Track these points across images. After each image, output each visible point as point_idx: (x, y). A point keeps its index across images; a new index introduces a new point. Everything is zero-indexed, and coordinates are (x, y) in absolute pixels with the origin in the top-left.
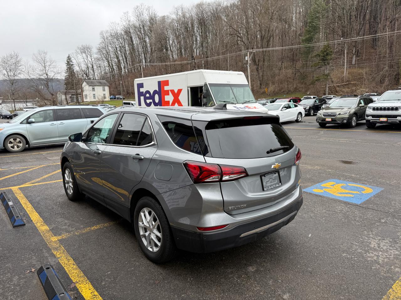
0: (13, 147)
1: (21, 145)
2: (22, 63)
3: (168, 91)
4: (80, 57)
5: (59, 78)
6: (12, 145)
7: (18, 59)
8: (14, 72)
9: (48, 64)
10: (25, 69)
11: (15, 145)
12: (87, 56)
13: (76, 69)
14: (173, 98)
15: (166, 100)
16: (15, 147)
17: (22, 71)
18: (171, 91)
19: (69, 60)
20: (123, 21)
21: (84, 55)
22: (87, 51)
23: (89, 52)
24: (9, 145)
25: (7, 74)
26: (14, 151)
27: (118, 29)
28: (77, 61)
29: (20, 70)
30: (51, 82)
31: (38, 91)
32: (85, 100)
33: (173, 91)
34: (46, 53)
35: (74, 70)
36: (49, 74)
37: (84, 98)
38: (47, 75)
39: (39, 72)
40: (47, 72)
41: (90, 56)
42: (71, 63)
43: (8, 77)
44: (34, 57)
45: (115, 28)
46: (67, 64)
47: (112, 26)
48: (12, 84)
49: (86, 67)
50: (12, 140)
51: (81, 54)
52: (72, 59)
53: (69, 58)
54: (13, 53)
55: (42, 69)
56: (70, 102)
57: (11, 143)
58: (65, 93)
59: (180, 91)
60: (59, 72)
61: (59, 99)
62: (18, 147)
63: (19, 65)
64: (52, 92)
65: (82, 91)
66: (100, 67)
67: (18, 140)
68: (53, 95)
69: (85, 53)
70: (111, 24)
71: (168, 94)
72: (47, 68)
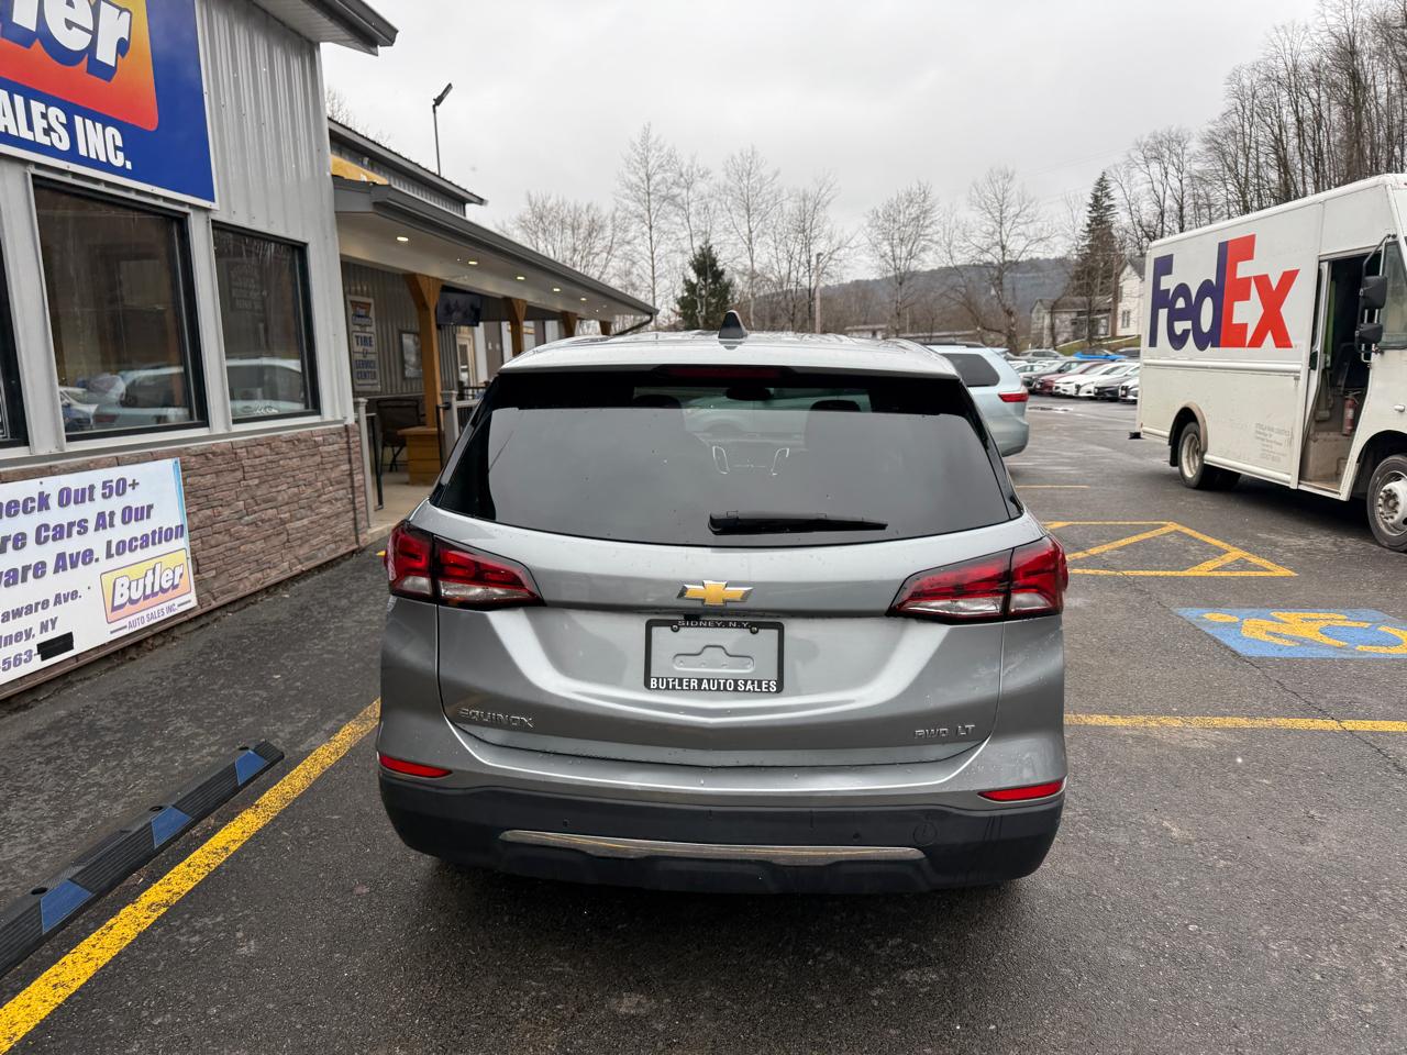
2: (937, 215)
3: (1247, 281)
4: (1139, 175)
5: (1041, 256)
7: (927, 205)
8: (909, 247)
9: (1012, 211)
10: (941, 234)
12: (1165, 169)
13: (1121, 220)
14: (1260, 311)
15: (1236, 320)
17: (930, 240)
18: (1256, 278)
19: (1099, 194)
20: (1328, 12)
21: (1155, 168)
22: (1167, 154)
23: (1177, 155)
25: (890, 254)
27: (1304, 47)
28: (1128, 194)
29: (929, 237)
30: (1012, 271)
31: (969, 305)
32: (1121, 332)
33: (1262, 281)
34: (1009, 177)
35: (1110, 227)
36: (1010, 245)
37: (1119, 323)
38: (1003, 248)
39: (982, 240)
40: (1004, 238)
41: (1178, 170)
42: (1107, 203)
43: (893, 263)
44: (974, 193)
45: (1287, 47)
46: (1090, 205)
47: (1278, 42)
48: (901, 284)
49: (1158, 210)
51: (1143, 166)
52: (1113, 185)
53: (1102, 185)
54: (915, 187)
55: (991, 230)
56: (1071, 338)
58: (1053, 308)
59: (1289, 278)
60: (1045, 235)
61: (1035, 327)
63: (927, 222)
64: (1009, 303)
65: (1117, 297)
66: (1209, 206)
68: (1010, 313)
69: (1159, 158)
70: (1274, 35)
71: (1246, 297)
72: (1007, 225)
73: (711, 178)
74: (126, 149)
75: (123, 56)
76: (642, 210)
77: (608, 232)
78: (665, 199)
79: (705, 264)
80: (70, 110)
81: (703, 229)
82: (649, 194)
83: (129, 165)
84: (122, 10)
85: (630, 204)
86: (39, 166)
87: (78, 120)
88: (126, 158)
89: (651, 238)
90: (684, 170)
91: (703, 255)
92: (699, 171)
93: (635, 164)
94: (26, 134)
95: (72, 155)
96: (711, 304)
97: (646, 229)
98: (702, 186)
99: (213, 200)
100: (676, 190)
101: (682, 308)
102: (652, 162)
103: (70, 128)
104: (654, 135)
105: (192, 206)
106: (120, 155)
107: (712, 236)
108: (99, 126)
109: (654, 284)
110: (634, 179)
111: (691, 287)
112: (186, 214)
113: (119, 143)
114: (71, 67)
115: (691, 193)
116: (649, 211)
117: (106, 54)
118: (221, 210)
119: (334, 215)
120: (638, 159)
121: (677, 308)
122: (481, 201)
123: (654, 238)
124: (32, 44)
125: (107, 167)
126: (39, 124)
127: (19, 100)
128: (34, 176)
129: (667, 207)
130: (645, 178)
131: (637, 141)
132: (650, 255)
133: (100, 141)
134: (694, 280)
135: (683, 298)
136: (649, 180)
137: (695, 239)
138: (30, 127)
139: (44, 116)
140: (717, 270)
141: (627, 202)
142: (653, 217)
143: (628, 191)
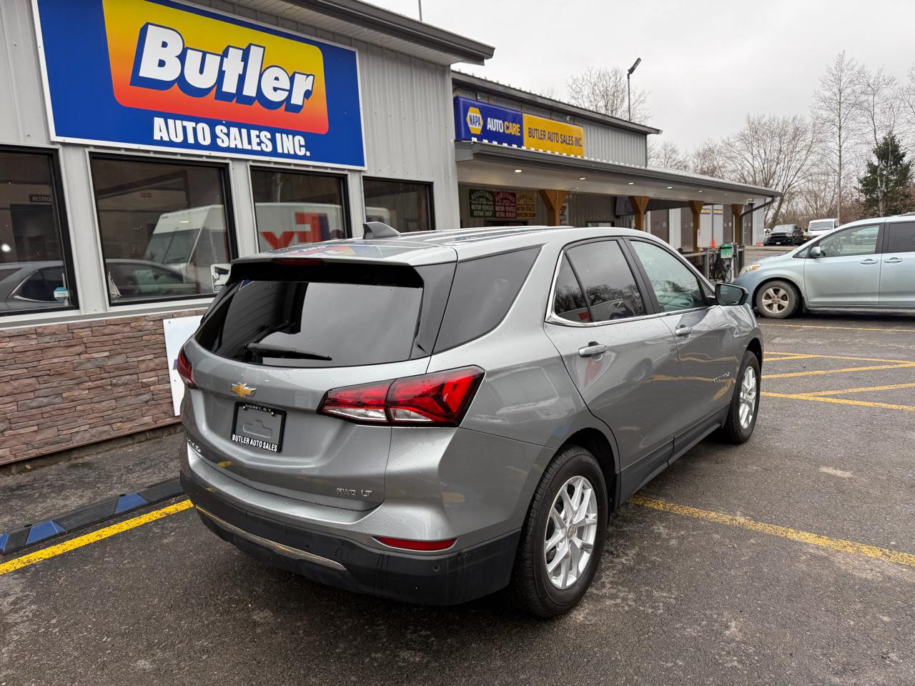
0: (770, 306)
1: (785, 303)
6: (770, 302)
11: (776, 303)
16: (775, 306)
24: (764, 300)
26: (770, 315)
50: (771, 291)
57: (768, 297)
62: (780, 307)
67: (782, 292)
73: (895, 84)
74: (307, 147)
75: (307, 99)
76: (833, 116)
77: (809, 135)
78: (854, 105)
79: (889, 151)
80: (273, 132)
81: (888, 124)
82: (840, 103)
83: (308, 154)
84: (308, 76)
85: (823, 113)
86: (254, 161)
87: (278, 136)
88: (306, 150)
89: (839, 136)
90: (871, 81)
91: (886, 144)
92: (884, 80)
93: (830, 83)
94: (247, 147)
95: (274, 153)
96: (891, 181)
97: (836, 129)
98: (887, 92)
99: (363, 165)
100: (863, 98)
101: (864, 185)
102: (844, 80)
103: (273, 140)
104: (847, 59)
105: (349, 170)
106: (303, 149)
107: (895, 128)
108: (290, 137)
109: (840, 169)
110: (828, 94)
111: (873, 169)
112: (346, 175)
113: (303, 143)
114: (275, 110)
115: (876, 98)
116: (839, 117)
117: (297, 99)
118: (370, 169)
119: (454, 163)
120: (833, 79)
121: (860, 186)
122: (658, 131)
123: (843, 135)
124: (253, 103)
125: (295, 156)
126: (255, 140)
127: (244, 131)
128: (251, 166)
129: (856, 112)
130: (837, 92)
131: (833, 66)
132: (838, 148)
133: (291, 144)
134: (876, 163)
135: (865, 179)
136: (841, 93)
137: (878, 132)
138: (250, 143)
139: (258, 136)
140: (899, 154)
141: (821, 111)
142: (843, 120)
143: (822, 104)
